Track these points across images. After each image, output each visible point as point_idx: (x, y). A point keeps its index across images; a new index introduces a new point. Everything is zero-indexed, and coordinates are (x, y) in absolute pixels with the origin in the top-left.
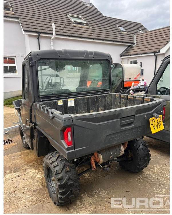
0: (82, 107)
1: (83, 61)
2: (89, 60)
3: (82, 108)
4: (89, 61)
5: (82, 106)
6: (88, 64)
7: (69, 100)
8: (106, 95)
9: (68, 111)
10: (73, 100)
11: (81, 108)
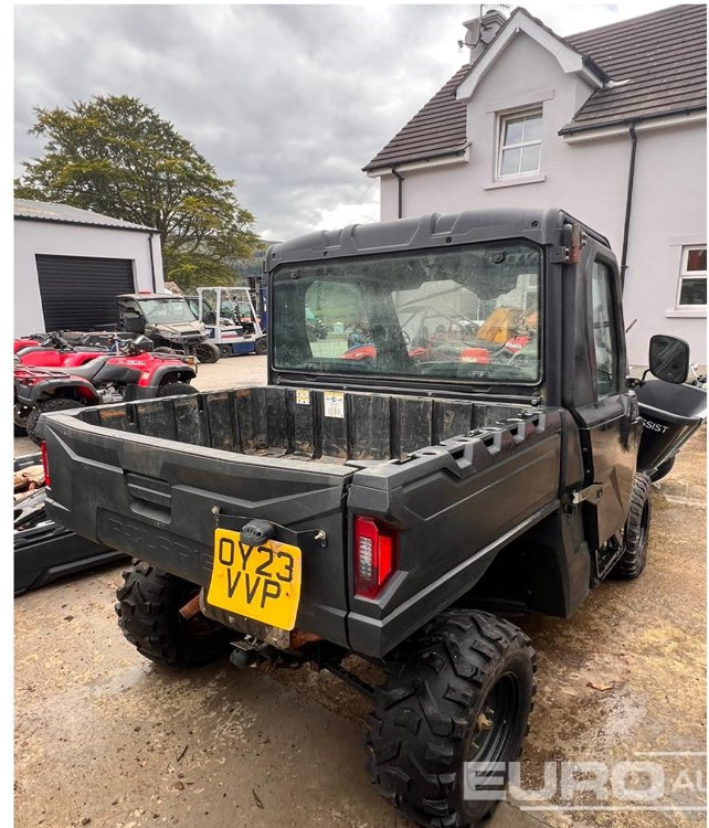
0: (370, 432)
1: (408, 259)
2: (434, 253)
3: (371, 436)
4: (431, 258)
5: (370, 427)
6: (427, 270)
7: (328, 395)
8: (488, 407)
9: (323, 430)
10: (340, 396)
11: (367, 434)
